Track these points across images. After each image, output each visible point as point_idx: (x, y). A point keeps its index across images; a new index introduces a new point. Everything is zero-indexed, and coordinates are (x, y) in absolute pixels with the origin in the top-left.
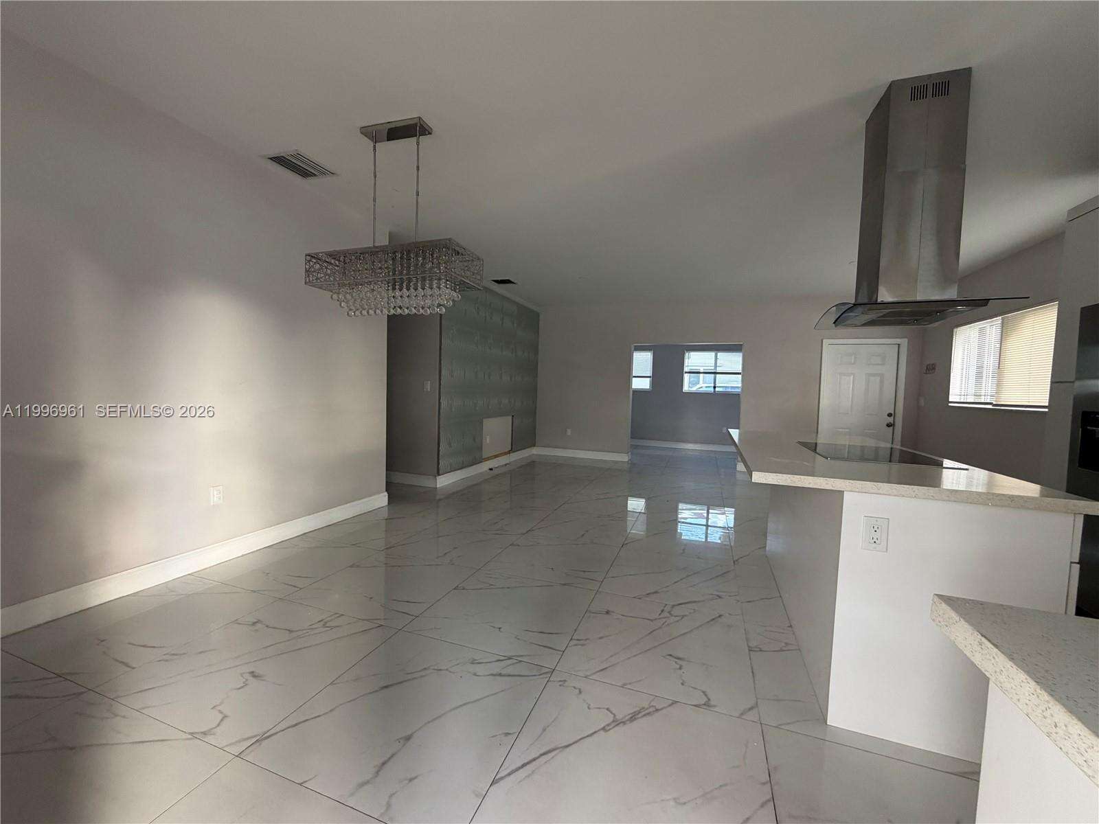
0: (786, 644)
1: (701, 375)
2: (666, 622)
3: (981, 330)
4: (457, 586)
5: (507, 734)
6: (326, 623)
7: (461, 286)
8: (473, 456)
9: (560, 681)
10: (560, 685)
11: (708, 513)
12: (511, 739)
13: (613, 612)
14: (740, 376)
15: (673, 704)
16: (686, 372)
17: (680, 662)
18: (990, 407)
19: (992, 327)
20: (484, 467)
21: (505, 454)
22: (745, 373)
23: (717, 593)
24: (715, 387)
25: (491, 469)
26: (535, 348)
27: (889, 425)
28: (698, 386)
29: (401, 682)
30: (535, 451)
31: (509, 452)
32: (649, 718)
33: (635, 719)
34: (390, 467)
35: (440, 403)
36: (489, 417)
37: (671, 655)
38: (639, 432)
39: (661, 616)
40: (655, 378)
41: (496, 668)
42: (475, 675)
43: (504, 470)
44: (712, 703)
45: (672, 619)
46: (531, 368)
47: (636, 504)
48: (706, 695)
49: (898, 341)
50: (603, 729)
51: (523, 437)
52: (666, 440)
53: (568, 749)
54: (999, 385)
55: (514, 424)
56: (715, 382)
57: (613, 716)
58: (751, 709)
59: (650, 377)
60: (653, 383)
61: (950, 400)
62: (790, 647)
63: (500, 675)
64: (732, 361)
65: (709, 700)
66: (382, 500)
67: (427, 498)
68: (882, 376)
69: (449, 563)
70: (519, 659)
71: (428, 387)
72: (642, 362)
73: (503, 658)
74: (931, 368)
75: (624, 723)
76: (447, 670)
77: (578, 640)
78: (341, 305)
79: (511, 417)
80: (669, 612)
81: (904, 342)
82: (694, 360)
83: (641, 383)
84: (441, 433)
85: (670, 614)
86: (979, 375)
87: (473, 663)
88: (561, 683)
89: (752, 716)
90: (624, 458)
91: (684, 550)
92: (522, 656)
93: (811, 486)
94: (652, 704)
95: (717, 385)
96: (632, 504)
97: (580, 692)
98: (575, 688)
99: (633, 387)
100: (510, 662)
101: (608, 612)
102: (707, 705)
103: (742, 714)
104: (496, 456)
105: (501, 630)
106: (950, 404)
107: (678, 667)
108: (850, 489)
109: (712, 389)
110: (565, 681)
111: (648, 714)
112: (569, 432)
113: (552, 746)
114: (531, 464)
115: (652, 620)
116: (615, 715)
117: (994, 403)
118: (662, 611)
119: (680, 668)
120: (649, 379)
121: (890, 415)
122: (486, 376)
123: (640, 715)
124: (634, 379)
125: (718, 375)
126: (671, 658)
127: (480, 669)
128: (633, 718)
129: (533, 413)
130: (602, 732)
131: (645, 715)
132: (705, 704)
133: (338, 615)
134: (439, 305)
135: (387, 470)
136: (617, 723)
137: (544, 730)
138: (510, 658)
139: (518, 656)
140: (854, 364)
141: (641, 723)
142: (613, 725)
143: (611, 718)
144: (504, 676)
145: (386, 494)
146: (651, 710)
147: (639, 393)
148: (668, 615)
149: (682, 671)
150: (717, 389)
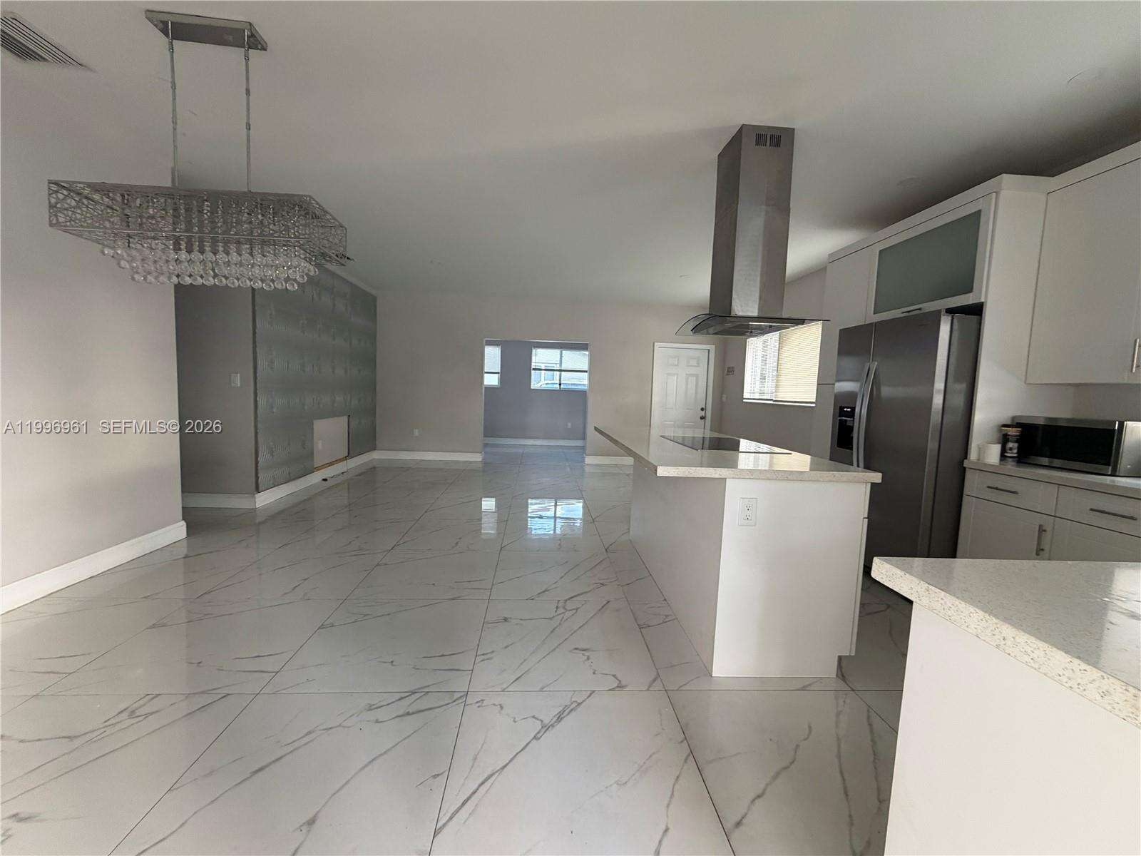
0: (667, 616)
1: (543, 372)
2: (563, 617)
3: (765, 341)
4: (322, 625)
5: (435, 776)
6: (133, 712)
7: (319, 257)
8: (302, 465)
9: (477, 702)
10: (479, 707)
11: (556, 505)
12: (443, 779)
13: (511, 618)
14: (586, 374)
15: (591, 694)
16: (534, 369)
17: (587, 654)
18: (771, 402)
19: (772, 338)
20: (315, 478)
21: (341, 460)
22: (591, 371)
23: (601, 582)
24: (560, 384)
25: (325, 480)
26: (372, 337)
27: (702, 418)
28: (541, 383)
29: (281, 758)
30: (376, 455)
31: (346, 458)
32: (573, 713)
33: (561, 719)
34: (185, 489)
35: (256, 401)
36: (321, 417)
37: (576, 649)
38: (491, 430)
39: (558, 612)
40: (504, 374)
41: (403, 707)
42: (377, 721)
43: (341, 478)
44: (623, 683)
45: (568, 614)
46: (369, 360)
47: (488, 504)
48: (616, 678)
49: (708, 347)
50: (535, 738)
51: (361, 440)
52: (516, 437)
53: (506, 769)
54: (777, 386)
55: (351, 427)
56: (560, 380)
57: (540, 723)
58: (654, 680)
59: (498, 373)
60: (501, 380)
61: (744, 397)
62: (670, 618)
63: (408, 714)
64: (578, 360)
65: (620, 681)
66: (179, 530)
67: (246, 523)
68: (697, 376)
69: (301, 599)
70: (426, 690)
71: (237, 380)
72: (493, 356)
73: (407, 694)
74: (730, 371)
75: (553, 726)
76: (340, 725)
77: (483, 655)
78: (119, 264)
79: (345, 418)
80: (564, 608)
81: (712, 348)
82: (541, 357)
83: (491, 380)
84: (261, 440)
85: (565, 609)
86: (763, 378)
87: (371, 710)
88: (477, 705)
89: (658, 686)
90: (478, 457)
91: (560, 544)
92: (428, 686)
93: (703, 476)
94: (573, 700)
95: (562, 382)
96: (486, 505)
97: (502, 707)
98: (494, 705)
99: (485, 383)
100: (417, 695)
101: (506, 620)
102: (620, 687)
103: (649, 687)
104: (331, 464)
105: (394, 663)
106: (744, 400)
107: (586, 658)
108: (732, 476)
109: (558, 386)
110: (482, 700)
111: (572, 710)
112: (416, 432)
113: (489, 772)
114: (371, 472)
115: (551, 619)
116: (542, 721)
117: (774, 399)
118: (557, 607)
119: (588, 659)
120: (497, 375)
121: (702, 409)
122: (316, 368)
123: (564, 714)
124: (486, 375)
125: (563, 373)
126: (577, 651)
127: (380, 714)
128: (560, 718)
129: (371, 411)
130: (534, 741)
131: (569, 713)
132: (618, 687)
133: (151, 696)
134: (287, 279)
135: (183, 492)
136: (546, 728)
137: (475, 759)
138: (414, 693)
139: (422, 688)
140: (677, 365)
141: (569, 721)
142: (543, 731)
143: (538, 725)
144: (413, 713)
145: (183, 523)
146: (574, 705)
147: (490, 389)
148: (563, 611)
149: (590, 661)
150: (562, 386)
